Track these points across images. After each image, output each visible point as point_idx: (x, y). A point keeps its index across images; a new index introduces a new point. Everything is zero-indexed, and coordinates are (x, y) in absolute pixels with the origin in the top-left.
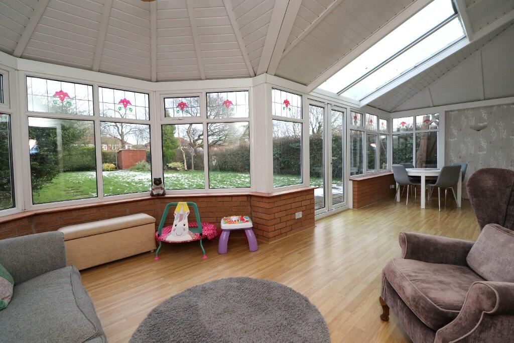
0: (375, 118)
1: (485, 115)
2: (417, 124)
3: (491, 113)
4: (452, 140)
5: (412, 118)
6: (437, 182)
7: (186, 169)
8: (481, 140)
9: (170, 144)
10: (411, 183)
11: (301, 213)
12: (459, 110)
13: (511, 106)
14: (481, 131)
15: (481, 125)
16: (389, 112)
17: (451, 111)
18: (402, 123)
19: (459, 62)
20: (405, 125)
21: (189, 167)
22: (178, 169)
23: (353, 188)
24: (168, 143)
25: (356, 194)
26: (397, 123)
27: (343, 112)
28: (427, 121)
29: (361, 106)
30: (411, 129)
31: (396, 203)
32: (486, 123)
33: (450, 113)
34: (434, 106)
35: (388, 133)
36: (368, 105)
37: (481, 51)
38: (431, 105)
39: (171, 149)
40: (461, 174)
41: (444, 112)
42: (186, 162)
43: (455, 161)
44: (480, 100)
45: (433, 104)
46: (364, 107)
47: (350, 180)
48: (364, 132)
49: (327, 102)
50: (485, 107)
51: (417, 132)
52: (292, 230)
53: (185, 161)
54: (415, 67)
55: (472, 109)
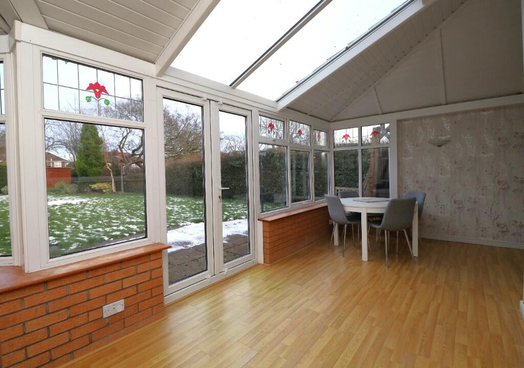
0: (305, 128)
1: (447, 127)
2: (364, 139)
3: (455, 123)
4: (406, 159)
5: (356, 130)
6: (382, 223)
7: (114, 190)
8: (444, 159)
9: (94, 161)
10: (349, 222)
11: (122, 301)
12: (414, 119)
13: (481, 113)
14: (443, 147)
15: (443, 138)
16: (328, 121)
17: (405, 120)
18: (344, 136)
19: (411, 47)
20: (349, 139)
21: (118, 188)
22: (104, 191)
23: (264, 231)
24: (91, 160)
25: (268, 242)
26: (339, 136)
27: (246, 117)
28: (375, 133)
29: (278, 110)
30: (356, 145)
31: (332, 248)
32: (448, 136)
33: (404, 122)
34: (383, 114)
35: (328, 150)
36: (289, 107)
37: (440, 30)
38: (380, 112)
39: (96, 166)
40: (416, 208)
41: (396, 121)
42: (115, 182)
43: (411, 187)
44: (440, 105)
45: (382, 111)
46: (283, 110)
47: (258, 220)
48: (287, 147)
49: (205, 96)
50: (447, 115)
51: (363, 148)
52: (91, 343)
53: (113, 181)
54: (347, 48)
55: (432, 117)
